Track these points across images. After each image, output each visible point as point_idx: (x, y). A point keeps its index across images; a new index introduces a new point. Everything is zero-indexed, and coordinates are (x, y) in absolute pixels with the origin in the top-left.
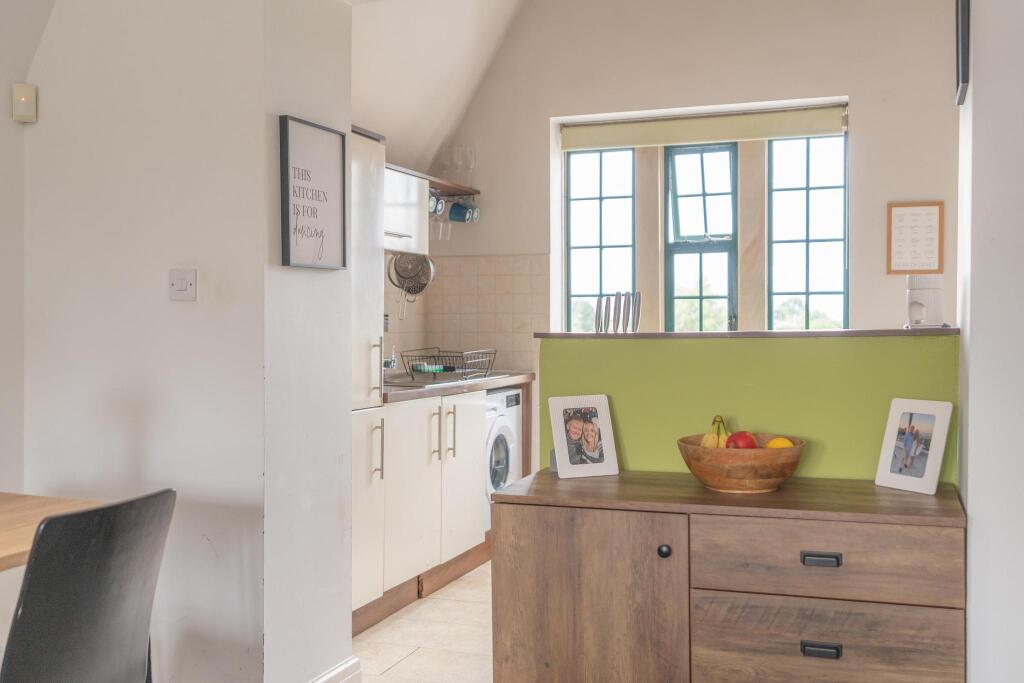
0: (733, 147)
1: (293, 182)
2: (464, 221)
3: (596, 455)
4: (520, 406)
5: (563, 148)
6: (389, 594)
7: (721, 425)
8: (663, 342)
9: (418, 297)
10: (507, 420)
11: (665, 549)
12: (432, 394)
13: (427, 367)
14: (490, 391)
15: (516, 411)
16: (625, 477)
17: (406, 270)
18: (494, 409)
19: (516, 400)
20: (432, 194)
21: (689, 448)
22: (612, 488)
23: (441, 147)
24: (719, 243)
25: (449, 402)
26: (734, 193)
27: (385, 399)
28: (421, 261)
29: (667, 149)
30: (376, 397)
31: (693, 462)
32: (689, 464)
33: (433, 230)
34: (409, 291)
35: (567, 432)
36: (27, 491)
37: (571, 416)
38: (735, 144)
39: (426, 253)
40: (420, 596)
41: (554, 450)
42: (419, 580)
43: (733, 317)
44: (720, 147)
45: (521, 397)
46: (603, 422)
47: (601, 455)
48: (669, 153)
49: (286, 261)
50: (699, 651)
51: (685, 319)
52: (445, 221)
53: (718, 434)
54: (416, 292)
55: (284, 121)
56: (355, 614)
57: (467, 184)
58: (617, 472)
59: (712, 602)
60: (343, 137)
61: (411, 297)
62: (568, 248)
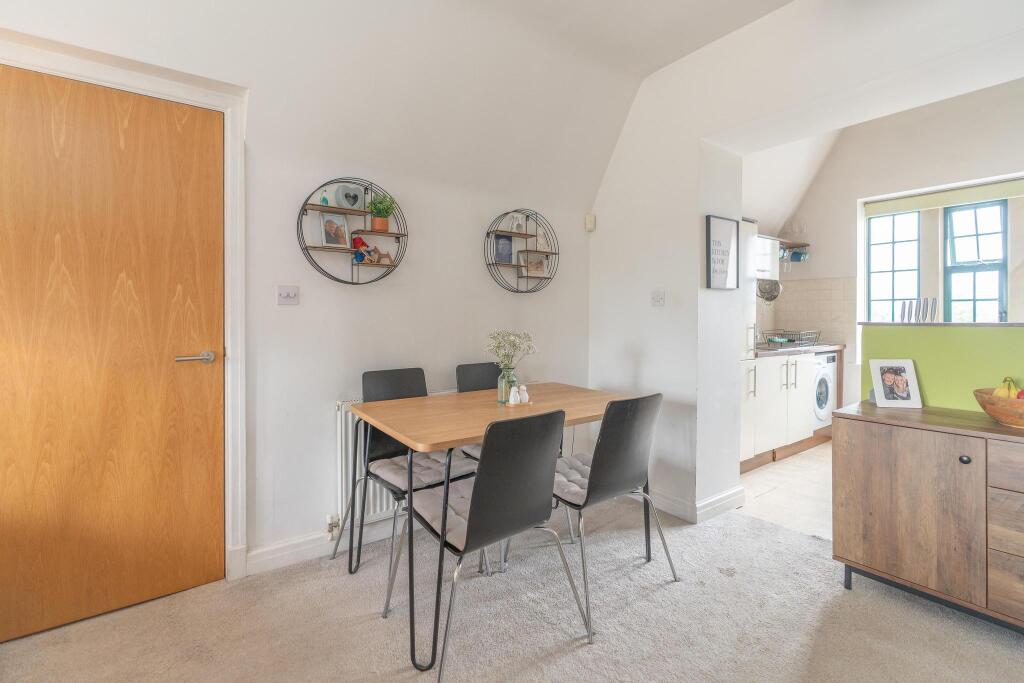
0: (1004, 203)
1: (713, 247)
2: (799, 260)
3: (905, 395)
4: (835, 363)
5: (866, 215)
6: (758, 456)
7: (1012, 384)
8: (943, 328)
9: (772, 303)
10: (828, 371)
11: (965, 459)
12: (783, 354)
13: (777, 339)
14: (817, 354)
15: (832, 366)
16: (926, 410)
17: (765, 288)
18: (819, 364)
19: (833, 359)
20: (781, 248)
21: (984, 397)
22: (918, 416)
23: (786, 223)
24: (990, 265)
25: (792, 359)
26: (1005, 232)
27: (756, 356)
28: (774, 284)
29: (945, 209)
30: (751, 354)
31: (988, 406)
32: (984, 407)
33: (781, 266)
34: (767, 299)
35: (883, 380)
36: (590, 387)
37: (884, 371)
38: (1006, 201)
39: (778, 279)
40: (774, 460)
41: (873, 390)
42: (774, 452)
43: (1003, 314)
44: (993, 203)
45: (838, 358)
46: (910, 375)
47: (908, 395)
48: (947, 211)
49: (708, 286)
50: (995, 528)
51: (961, 314)
52: (787, 262)
53: (1009, 389)
54: (772, 300)
55: (708, 218)
56: (742, 464)
57: (801, 241)
58: (920, 406)
59: (1007, 498)
60: (738, 223)
61: (768, 303)
62: (869, 273)
